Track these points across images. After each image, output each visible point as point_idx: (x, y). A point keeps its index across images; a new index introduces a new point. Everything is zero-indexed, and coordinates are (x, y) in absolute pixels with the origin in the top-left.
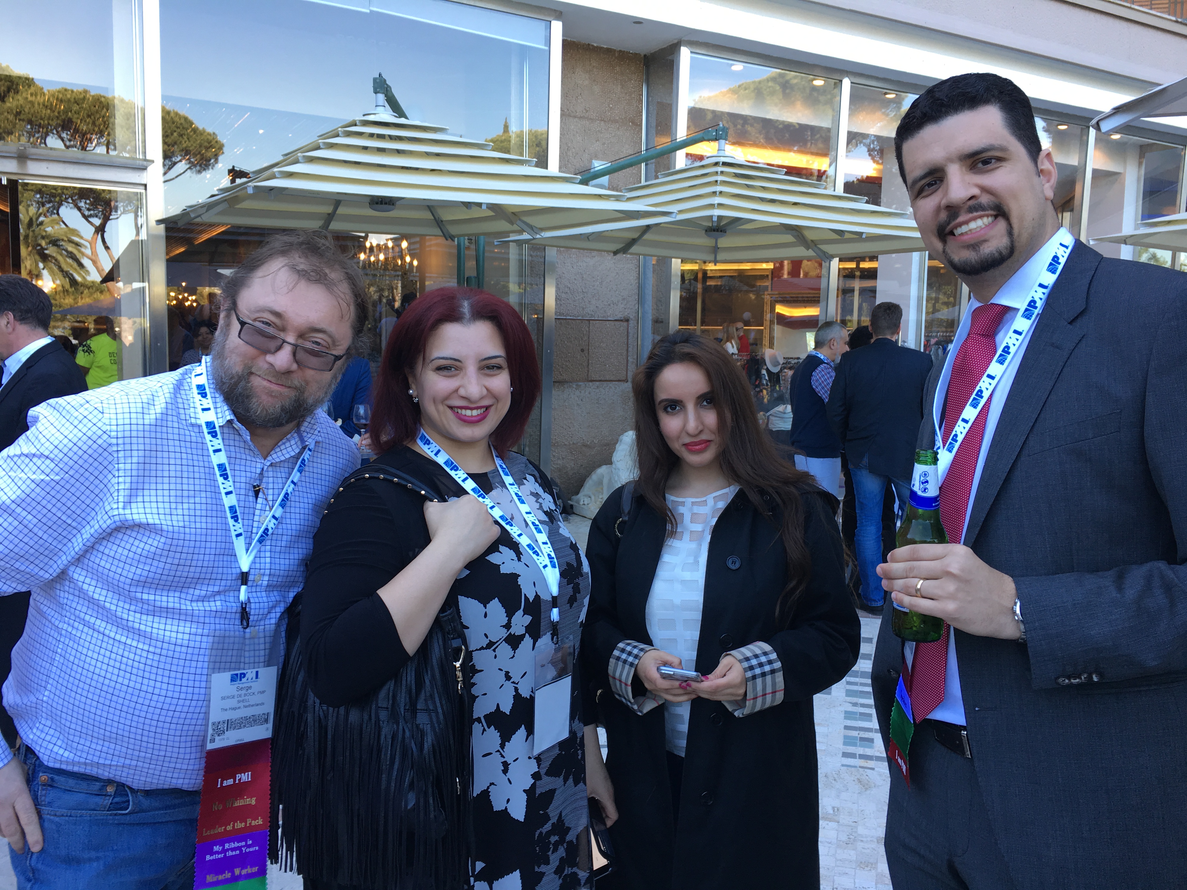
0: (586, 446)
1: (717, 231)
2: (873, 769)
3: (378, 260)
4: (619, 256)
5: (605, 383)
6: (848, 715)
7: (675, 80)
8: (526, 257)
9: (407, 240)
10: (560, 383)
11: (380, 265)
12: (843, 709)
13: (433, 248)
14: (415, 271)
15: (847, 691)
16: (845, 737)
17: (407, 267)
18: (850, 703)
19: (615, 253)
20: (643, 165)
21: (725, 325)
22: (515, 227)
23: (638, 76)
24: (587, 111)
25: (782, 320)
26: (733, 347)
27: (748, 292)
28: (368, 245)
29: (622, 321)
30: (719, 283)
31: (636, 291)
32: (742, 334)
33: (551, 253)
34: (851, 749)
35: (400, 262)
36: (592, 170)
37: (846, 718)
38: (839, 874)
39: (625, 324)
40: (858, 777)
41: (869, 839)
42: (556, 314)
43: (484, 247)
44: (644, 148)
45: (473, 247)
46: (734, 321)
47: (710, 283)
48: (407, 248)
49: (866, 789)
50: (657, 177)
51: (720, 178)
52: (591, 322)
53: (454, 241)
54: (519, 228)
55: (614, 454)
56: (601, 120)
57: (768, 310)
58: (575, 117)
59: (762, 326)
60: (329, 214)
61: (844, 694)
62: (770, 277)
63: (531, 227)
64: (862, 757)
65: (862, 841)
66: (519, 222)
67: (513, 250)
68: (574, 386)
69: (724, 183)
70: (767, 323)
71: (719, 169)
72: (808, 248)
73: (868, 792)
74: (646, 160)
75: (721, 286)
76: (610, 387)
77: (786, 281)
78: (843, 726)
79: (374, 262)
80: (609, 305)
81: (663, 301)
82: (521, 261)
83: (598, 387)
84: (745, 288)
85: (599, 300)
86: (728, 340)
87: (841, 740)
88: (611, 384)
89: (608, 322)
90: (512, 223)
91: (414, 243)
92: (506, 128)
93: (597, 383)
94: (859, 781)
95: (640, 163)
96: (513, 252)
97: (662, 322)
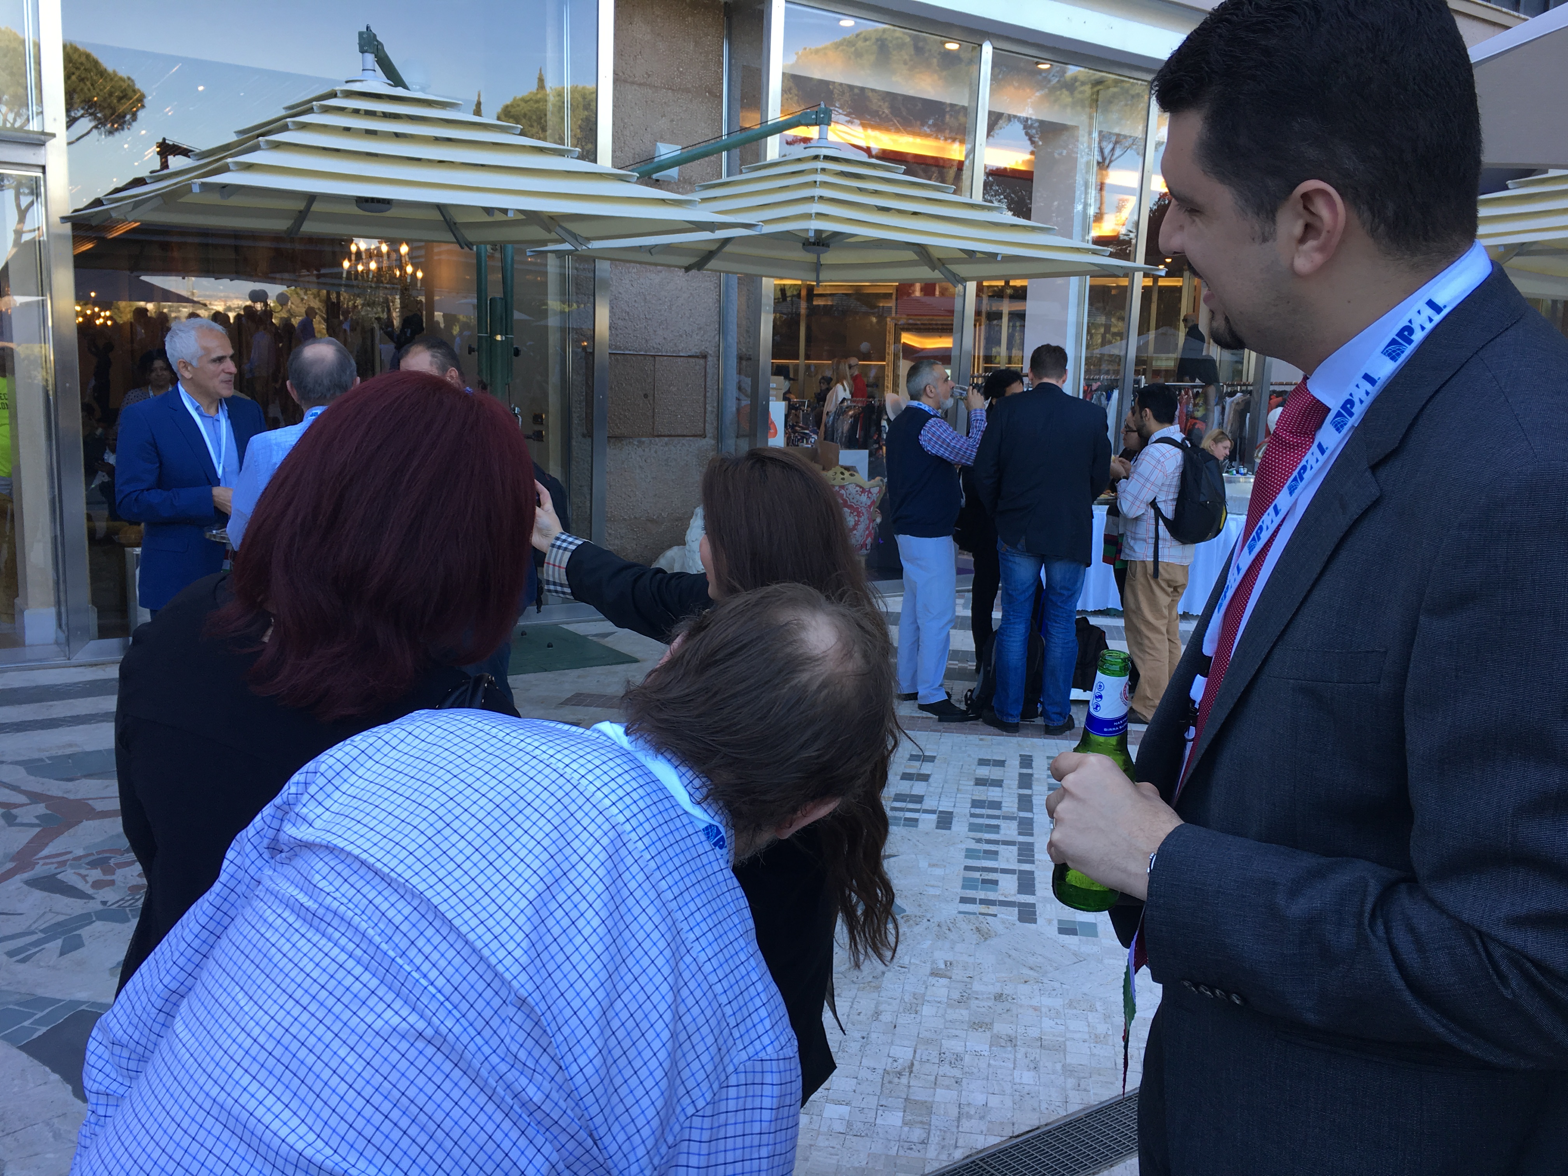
0: (652, 521)
1: (818, 244)
2: (995, 916)
3: (369, 270)
4: (694, 272)
5: (676, 438)
6: (970, 854)
7: (765, 39)
8: (570, 271)
9: (407, 244)
10: (616, 438)
11: (371, 276)
12: (964, 846)
13: (444, 257)
14: (419, 285)
15: (971, 824)
16: (965, 879)
17: (409, 280)
18: (973, 839)
19: (688, 269)
20: (724, 154)
21: (836, 360)
22: (553, 236)
23: (717, 30)
24: (649, 76)
25: (909, 351)
26: (845, 390)
27: (867, 314)
28: (353, 248)
29: (697, 357)
30: (830, 303)
31: (716, 318)
32: (856, 373)
33: (603, 267)
34: (970, 893)
35: (398, 273)
36: (656, 160)
37: (967, 857)
38: (948, 1037)
39: (702, 361)
40: (977, 925)
41: (985, 996)
42: (610, 347)
43: (513, 259)
44: (725, 131)
45: (498, 255)
46: (846, 356)
47: (817, 302)
48: (408, 254)
49: (986, 939)
50: (741, 172)
51: (820, 178)
52: (657, 358)
53: (471, 249)
54: (557, 237)
55: (688, 532)
56: (668, 89)
57: (892, 341)
58: (633, 83)
59: (884, 361)
60: (300, 212)
61: (967, 829)
62: (894, 297)
63: (575, 236)
64: (983, 902)
65: (977, 998)
66: (558, 229)
67: (552, 261)
68: (636, 443)
69: (824, 184)
70: (890, 358)
71: (820, 165)
72: (933, 268)
73: (988, 942)
74: (728, 148)
75: (832, 306)
76: (683, 444)
77: (917, 300)
78: (963, 867)
79: (362, 272)
80: (681, 336)
81: (752, 330)
82: (563, 277)
83: (666, 444)
84: (864, 309)
85: (667, 329)
86: (839, 380)
87: (959, 883)
88: (684, 441)
89: (679, 359)
90: (549, 231)
91: (419, 248)
92: (541, 81)
93: (666, 439)
94: (978, 930)
95: (719, 151)
96: (552, 265)
97: (750, 359)
